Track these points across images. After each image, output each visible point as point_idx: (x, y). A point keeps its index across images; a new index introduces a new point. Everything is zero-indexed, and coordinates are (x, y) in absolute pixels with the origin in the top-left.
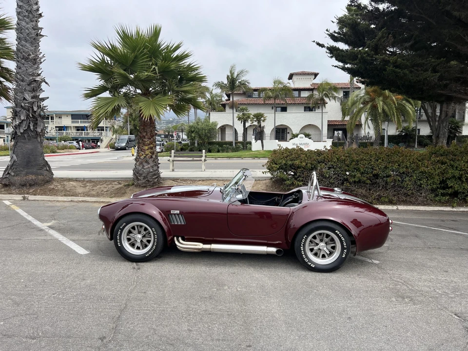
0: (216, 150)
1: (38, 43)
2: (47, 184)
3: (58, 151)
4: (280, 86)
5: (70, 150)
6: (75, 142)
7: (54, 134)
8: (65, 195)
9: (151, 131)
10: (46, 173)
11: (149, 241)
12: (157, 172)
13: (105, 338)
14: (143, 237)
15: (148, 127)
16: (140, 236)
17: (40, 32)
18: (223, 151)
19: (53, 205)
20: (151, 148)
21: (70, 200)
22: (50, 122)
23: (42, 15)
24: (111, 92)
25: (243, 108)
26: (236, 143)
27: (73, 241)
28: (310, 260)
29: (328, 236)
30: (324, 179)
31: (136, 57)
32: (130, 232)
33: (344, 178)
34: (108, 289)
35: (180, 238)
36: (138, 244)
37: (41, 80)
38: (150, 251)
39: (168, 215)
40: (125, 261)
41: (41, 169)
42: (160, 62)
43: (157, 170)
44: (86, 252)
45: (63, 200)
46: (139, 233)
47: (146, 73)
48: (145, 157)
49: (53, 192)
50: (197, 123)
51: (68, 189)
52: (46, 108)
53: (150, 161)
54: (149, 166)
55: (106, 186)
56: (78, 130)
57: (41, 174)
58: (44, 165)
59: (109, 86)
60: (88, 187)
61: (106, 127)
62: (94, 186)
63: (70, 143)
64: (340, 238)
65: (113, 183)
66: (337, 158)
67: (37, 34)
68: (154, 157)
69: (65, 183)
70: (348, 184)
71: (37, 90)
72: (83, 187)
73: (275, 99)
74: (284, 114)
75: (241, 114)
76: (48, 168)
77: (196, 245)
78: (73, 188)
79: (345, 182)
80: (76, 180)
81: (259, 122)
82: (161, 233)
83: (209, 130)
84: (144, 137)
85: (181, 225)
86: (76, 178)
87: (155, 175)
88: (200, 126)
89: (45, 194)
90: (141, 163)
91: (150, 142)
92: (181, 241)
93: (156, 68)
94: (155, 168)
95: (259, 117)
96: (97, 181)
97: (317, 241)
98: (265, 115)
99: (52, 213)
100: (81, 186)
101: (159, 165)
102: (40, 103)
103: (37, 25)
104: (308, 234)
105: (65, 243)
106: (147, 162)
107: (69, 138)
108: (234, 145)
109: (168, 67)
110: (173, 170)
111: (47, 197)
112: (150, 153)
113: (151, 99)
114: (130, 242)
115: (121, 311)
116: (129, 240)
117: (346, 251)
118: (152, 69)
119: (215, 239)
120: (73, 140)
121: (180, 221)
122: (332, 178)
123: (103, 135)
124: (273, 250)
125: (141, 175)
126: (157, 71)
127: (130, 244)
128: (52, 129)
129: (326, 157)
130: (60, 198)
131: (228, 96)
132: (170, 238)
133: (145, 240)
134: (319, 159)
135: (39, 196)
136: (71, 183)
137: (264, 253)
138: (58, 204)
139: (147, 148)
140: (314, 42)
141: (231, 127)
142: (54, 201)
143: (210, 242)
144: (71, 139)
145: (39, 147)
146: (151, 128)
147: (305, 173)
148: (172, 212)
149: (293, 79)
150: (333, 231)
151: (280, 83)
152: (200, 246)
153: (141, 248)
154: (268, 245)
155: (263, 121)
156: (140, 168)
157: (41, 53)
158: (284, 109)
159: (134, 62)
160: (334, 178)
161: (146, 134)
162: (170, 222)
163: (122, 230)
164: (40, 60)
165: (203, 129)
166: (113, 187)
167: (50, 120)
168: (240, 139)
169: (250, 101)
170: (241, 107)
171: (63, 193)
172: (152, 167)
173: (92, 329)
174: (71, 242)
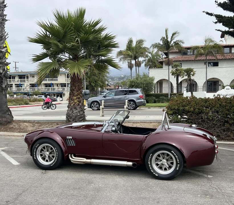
0: (153, 101)
1: (4, 25)
2: (9, 124)
3: (30, 103)
4: (212, 44)
5: (39, 102)
6: (43, 96)
7: (29, 90)
8: (19, 132)
9: (79, 86)
10: (8, 116)
11: (53, 157)
12: (83, 115)
13: (9, 201)
14: (50, 153)
15: (77, 82)
16: (48, 153)
17: (5, 18)
18: (159, 102)
19: (10, 138)
20: (79, 98)
21: (22, 135)
22: (26, 80)
23: (7, 6)
24: (50, 58)
25: (176, 65)
26: (171, 95)
27: (13, 158)
28: (155, 171)
29: (168, 155)
30: (208, 121)
31: (66, 32)
32: (42, 150)
33: (225, 121)
34: (21, 182)
35: (73, 155)
36: (47, 158)
37: (5, 51)
38: (53, 162)
39: (65, 140)
40: (39, 169)
41: (5, 113)
42: (82, 35)
43: (83, 114)
44: (18, 164)
45: (17, 135)
46: (48, 151)
47: (72, 44)
48: (74, 105)
49: (12, 130)
50: (137, 79)
51: (22, 128)
52: (9, 71)
53: (78, 107)
54: (77, 111)
55: (48, 126)
56: (46, 86)
57: (5, 117)
58: (7, 111)
59: (50, 53)
60: (35, 127)
61: (68, 84)
62: (40, 126)
63: (39, 97)
64: (174, 156)
65: (53, 124)
66: (219, 104)
67: (3, 19)
68: (80, 104)
69: (21, 124)
70: (228, 125)
71: (3, 58)
72: (32, 126)
73: (206, 56)
74: (215, 69)
75: (175, 69)
76: (10, 113)
77: (82, 160)
78: (26, 127)
79: (226, 124)
80: (29, 122)
81: (189, 75)
82: (60, 151)
83: (147, 84)
84: (74, 90)
85: (73, 146)
86: (29, 121)
87: (81, 118)
88: (139, 81)
89: (6, 131)
90: (71, 109)
91: (78, 94)
92: (73, 157)
93: (79, 39)
94: (81, 113)
95: (189, 72)
96: (43, 123)
97: (161, 158)
98: (195, 70)
99: (7, 143)
100: (31, 126)
101: (85, 111)
102: (5, 67)
103: (3, 13)
104: (153, 153)
105: (7, 159)
106: (75, 108)
107: (39, 93)
108: (169, 97)
109: (88, 38)
110: (103, 116)
111: (7, 133)
112: (78, 102)
113: (77, 62)
114: (42, 157)
115: (23, 191)
116: (41, 155)
117: (179, 165)
118: (76, 41)
119: (95, 156)
120: (42, 95)
121: (72, 144)
122: (215, 120)
123: (65, 90)
124: (130, 164)
125: (71, 118)
126: (79, 42)
127: (42, 158)
128: (27, 86)
129: (211, 103)
130: (16, 134)
131: (166, 54)
132: (67, 155)
133: (51, 156)
134: (206, 105)
135: (3, 132)
136: (25, 124)
137: (125, 166)
138: (13, 138)
139: (75, 98)
140: (204, 12)
141: (167, 81)
142: (11, 135)
143: (90, 158)
144: (41, 93)
145: (4, 98)
146: (79, 83)
147: (193, 116)
148: (68, 137)
149: (225, 37)
150: (170, 151)
151: (212, 41)
152: (85, 160)
153: (49, 161)
154: (128, 161)
155: (193, 75)
156: (71, 113)
157: (6, 32)
158: (216, 64)
159: (64, 36)
160: (217, 120)
161: (75, 88)
162: (66, 144)
163: (37, 149)
164: (5, 37)
165: (141, 83)
166: (52, 127)
167: (26, 79)
168: (175, 91)
169: (185, 58)
170: (175, 63)
171: (18, 131)
172: (79, 112)
173: (4, 198)
174: (12, 159)
